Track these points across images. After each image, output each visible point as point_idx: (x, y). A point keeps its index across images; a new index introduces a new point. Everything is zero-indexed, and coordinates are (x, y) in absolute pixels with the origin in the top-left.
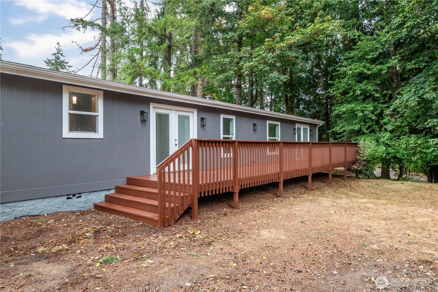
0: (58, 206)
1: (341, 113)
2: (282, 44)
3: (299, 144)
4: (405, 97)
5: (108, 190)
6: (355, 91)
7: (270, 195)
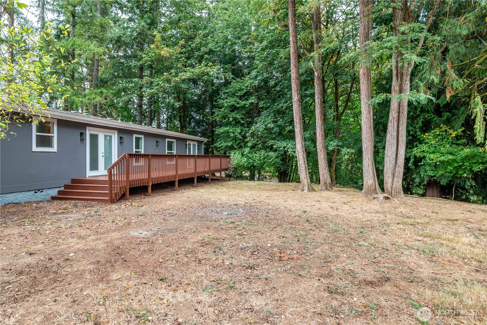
0: (29, 197)
1: (220, 133)
2: (177, 79)
3: (190, 156)
4: (258, 125)
5: (60, 187)
6: (229, 118)
7: (169, 190)
